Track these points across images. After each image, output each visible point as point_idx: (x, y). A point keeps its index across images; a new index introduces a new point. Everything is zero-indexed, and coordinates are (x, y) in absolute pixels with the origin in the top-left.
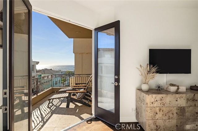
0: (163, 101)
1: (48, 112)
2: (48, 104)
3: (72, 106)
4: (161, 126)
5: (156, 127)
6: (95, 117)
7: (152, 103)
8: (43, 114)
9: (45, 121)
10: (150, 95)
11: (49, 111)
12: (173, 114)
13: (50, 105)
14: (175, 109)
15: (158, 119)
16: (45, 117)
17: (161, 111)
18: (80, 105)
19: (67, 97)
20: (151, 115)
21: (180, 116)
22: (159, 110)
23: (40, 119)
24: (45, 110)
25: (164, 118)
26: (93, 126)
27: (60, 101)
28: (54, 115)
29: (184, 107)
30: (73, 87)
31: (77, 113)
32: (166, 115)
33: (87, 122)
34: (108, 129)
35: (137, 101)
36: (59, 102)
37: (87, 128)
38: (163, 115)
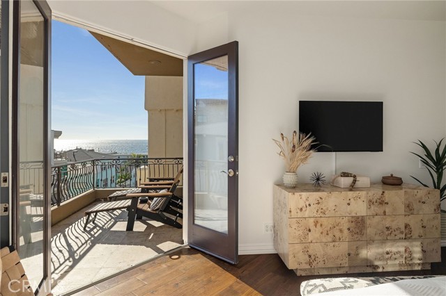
0: (322, 206)
1: (83, 241)
2: (83, 226)
3: (139, 227)
4: (318, 255)
5: (308, 259)
6: (188, 247)
7: (301, 210)
8: (73, 244)
9: (77, 258)
10: (297, 194)
11: (87, 238)
12: (341, 231)
13: (89, 228)
14: (347, 220)
15: (311, 242)
16: (77, 250)
17: (318, 225)
18: (157, 224)
19: (128, 208)
20: (297, 233)
21: (356, 236)
22: (313, 224)
23: (67, 255)
24: (77, 238)
25: (324, 240)
26: (182, 262)
27: (112, 218)
28: (97, 246)
29: (362, 217)
30: (143, 186)
31: (150, 241)
32: (328, 234)
33: (170, 257)
34: (214, 268)
35: (274, 210)
36: (110, 220)
37: (169, 267)
38: (322, 233)
